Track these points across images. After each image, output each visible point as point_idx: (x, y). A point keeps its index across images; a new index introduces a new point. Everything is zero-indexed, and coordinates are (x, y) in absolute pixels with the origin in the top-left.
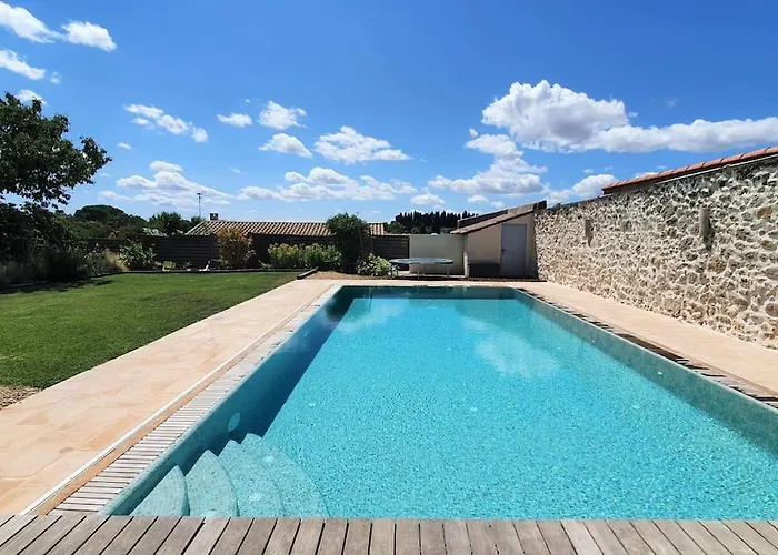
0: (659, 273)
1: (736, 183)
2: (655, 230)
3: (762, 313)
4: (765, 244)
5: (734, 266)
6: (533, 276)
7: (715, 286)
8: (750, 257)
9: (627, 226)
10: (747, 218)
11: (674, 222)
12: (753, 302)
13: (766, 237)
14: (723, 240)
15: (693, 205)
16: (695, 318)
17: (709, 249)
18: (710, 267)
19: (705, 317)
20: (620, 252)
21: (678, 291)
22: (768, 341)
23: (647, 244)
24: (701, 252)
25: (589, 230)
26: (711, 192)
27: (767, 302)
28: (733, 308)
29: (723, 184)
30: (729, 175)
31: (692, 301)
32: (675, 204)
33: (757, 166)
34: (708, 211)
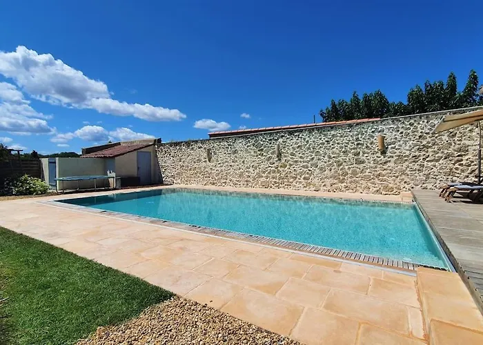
0: (257, 171)
1: (288, 137)
2: (253, 153)
3: (302, 180)
4: (301, 157)
5: (291, 165)
6: (161, 182)
7: (284, 173)
8: (296, 162)
9: (235, 152)
10: (294, 149)
11: (262, 150)
12: (298, 177)
13: (301, 155)
14: (285, 156)
15: (270, 143)
16: (276, 186)
17: (280, 160)
18: (281, 166)
19: (280, 185)
20: (233, 164)
21: (267, 177)
22: (305, 189)
23: (249, 159)
24: (276, 161)
25: (209, 154)
26: (278, 139)
27: (303, 176)
28: (292, 180)
29: (282, 136)
30: (285, 133)
31: (274, 180)
32: (262, 143)
33: (296, 131)
34: (279, 146)
